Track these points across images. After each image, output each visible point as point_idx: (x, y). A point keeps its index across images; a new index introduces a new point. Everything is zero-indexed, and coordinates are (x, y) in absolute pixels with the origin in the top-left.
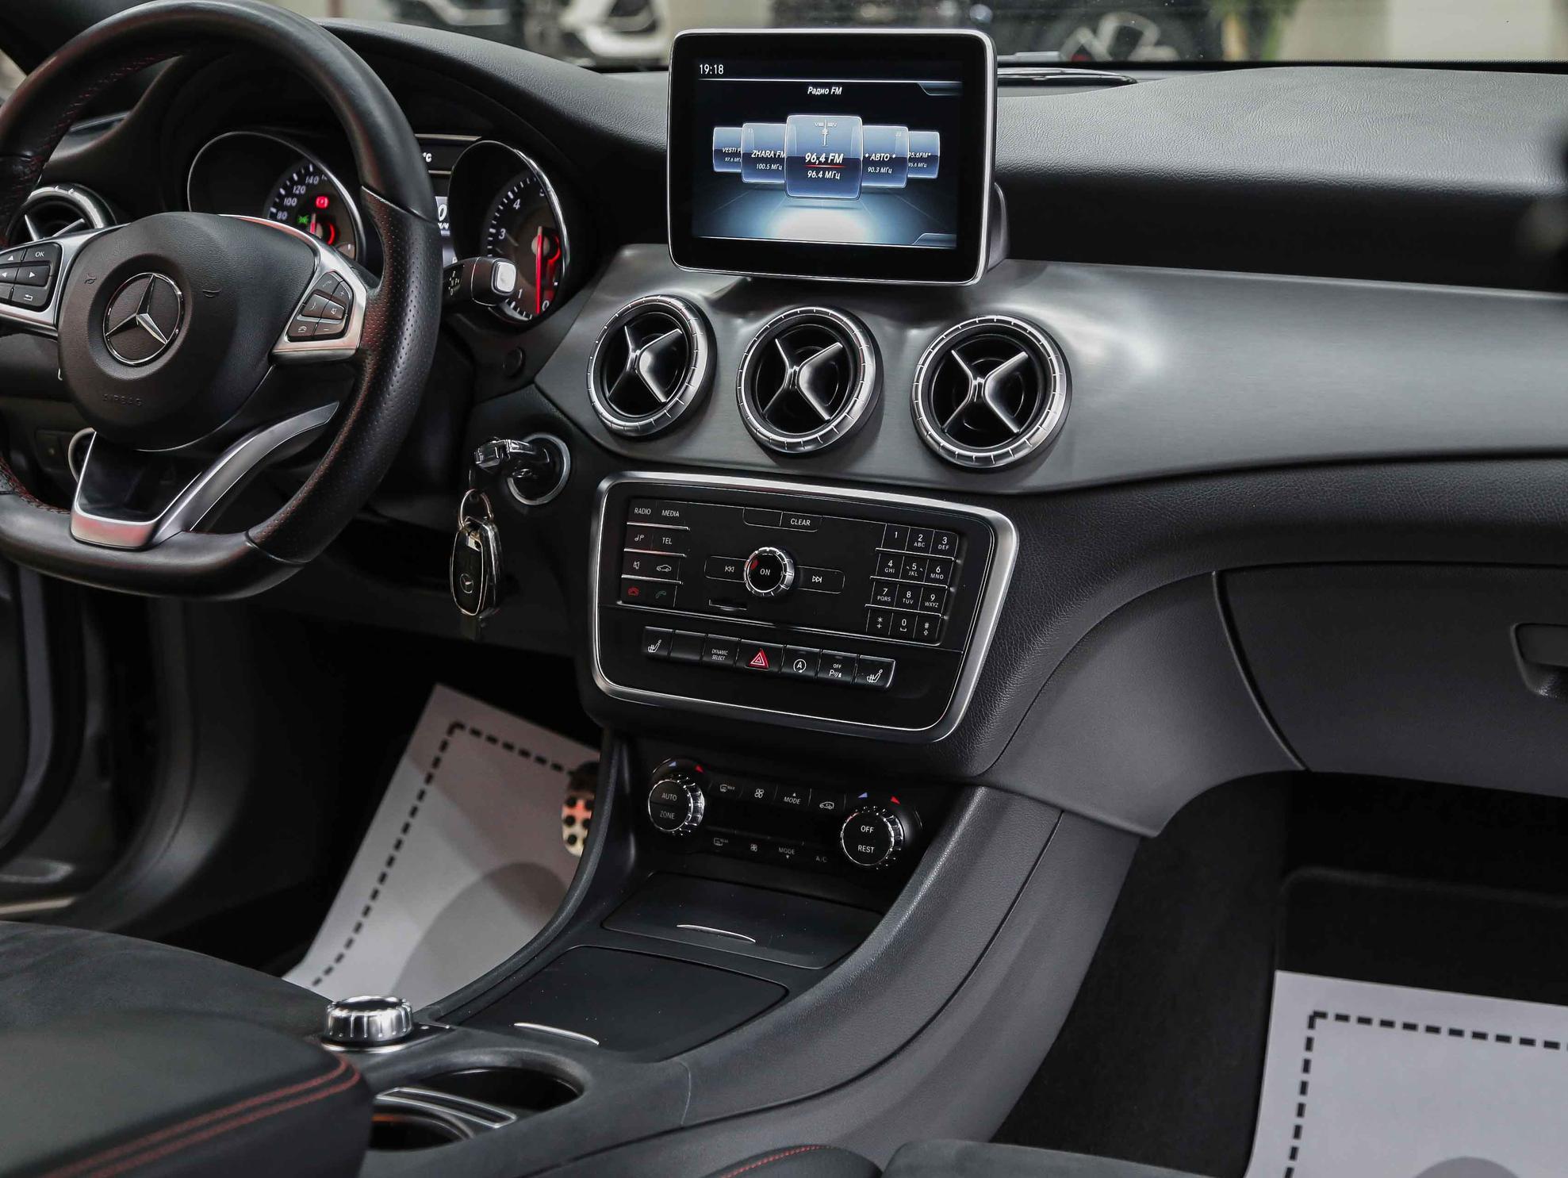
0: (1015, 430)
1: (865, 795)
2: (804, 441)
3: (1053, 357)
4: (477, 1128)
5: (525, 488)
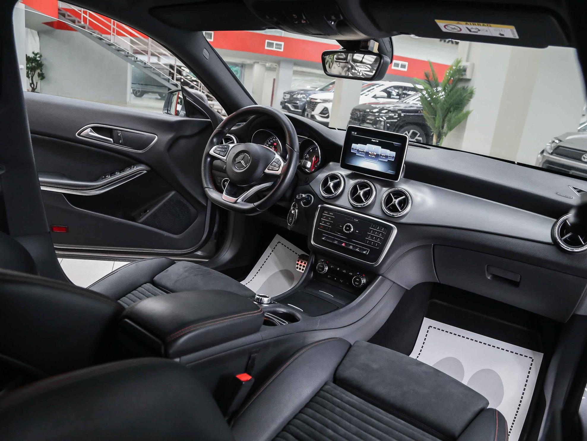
0: (400, 211)
1: (358, 273)
2: (359, 205)
3: (410, 198)
4: (281, 324)
5: (304, 203)
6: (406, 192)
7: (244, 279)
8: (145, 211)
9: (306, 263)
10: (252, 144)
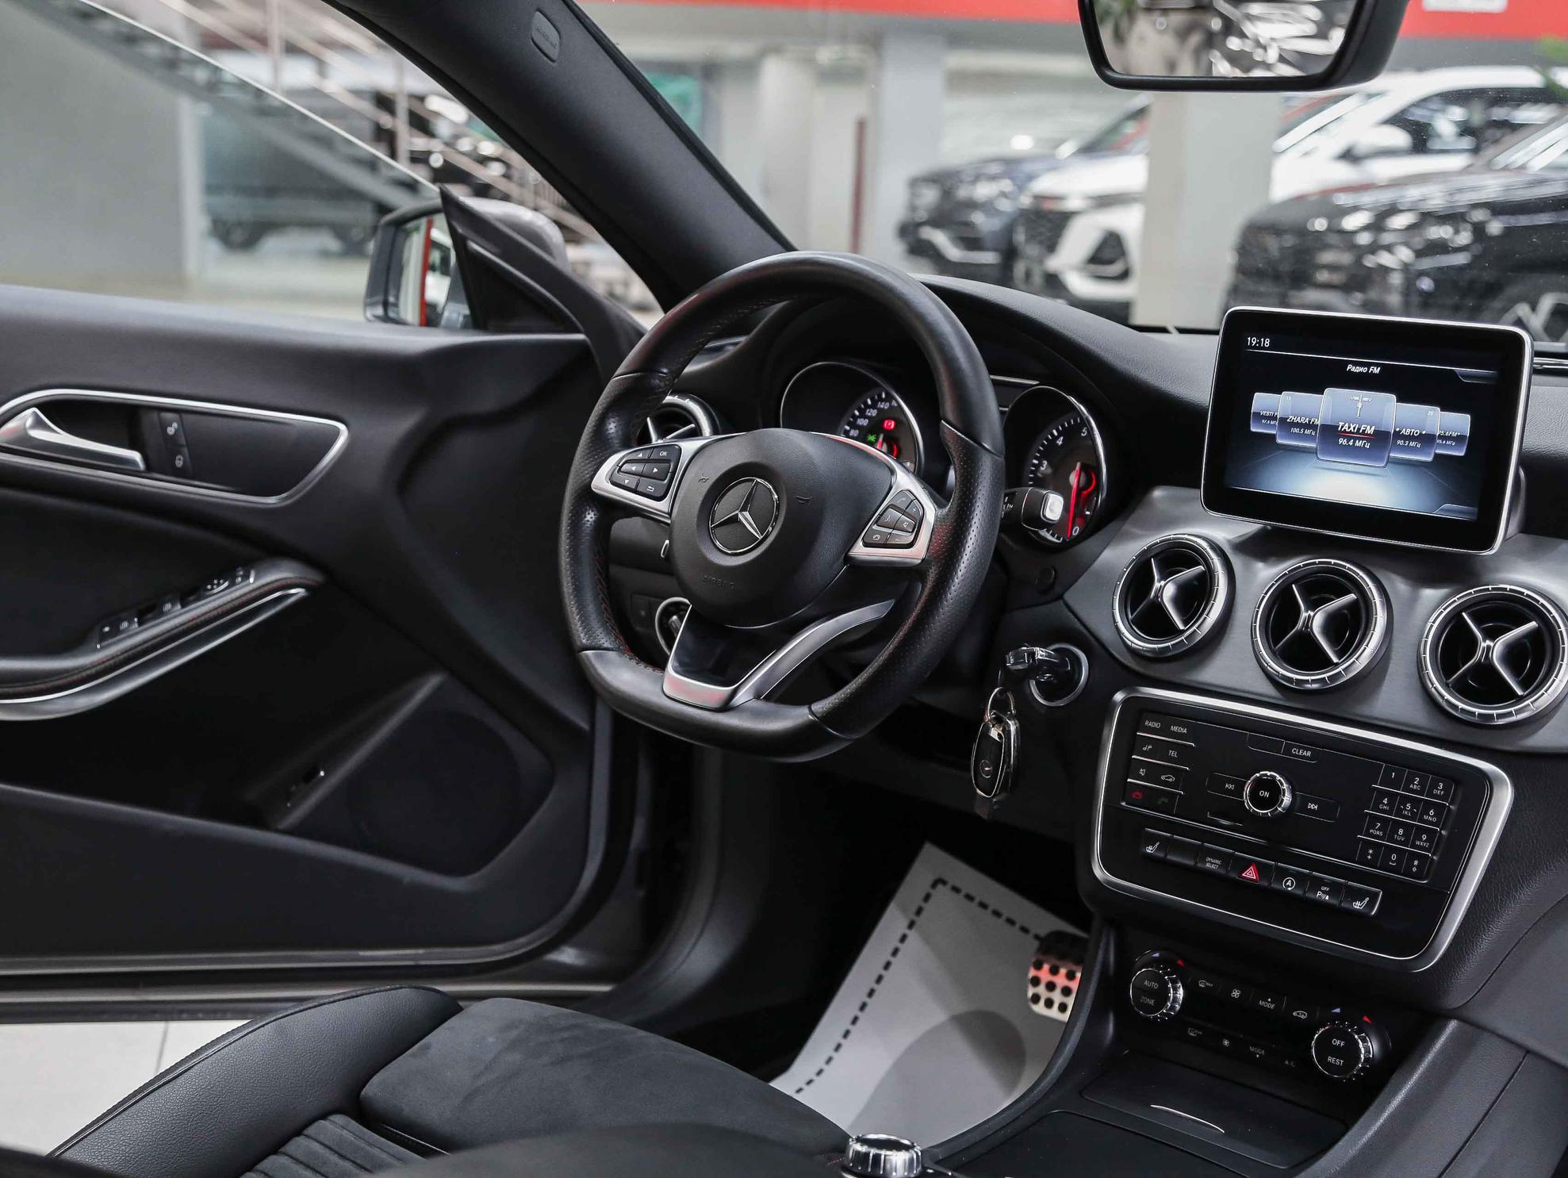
0: (1520, 692)
1: (1338, 1010)
2: (1311, 679)
3: (1563, 628)
5: (1047, 690)
6: (1542, 601)
7: (783, 1067)
8: (309, 776)
9: (1079, 975)
10: (781, 432)
